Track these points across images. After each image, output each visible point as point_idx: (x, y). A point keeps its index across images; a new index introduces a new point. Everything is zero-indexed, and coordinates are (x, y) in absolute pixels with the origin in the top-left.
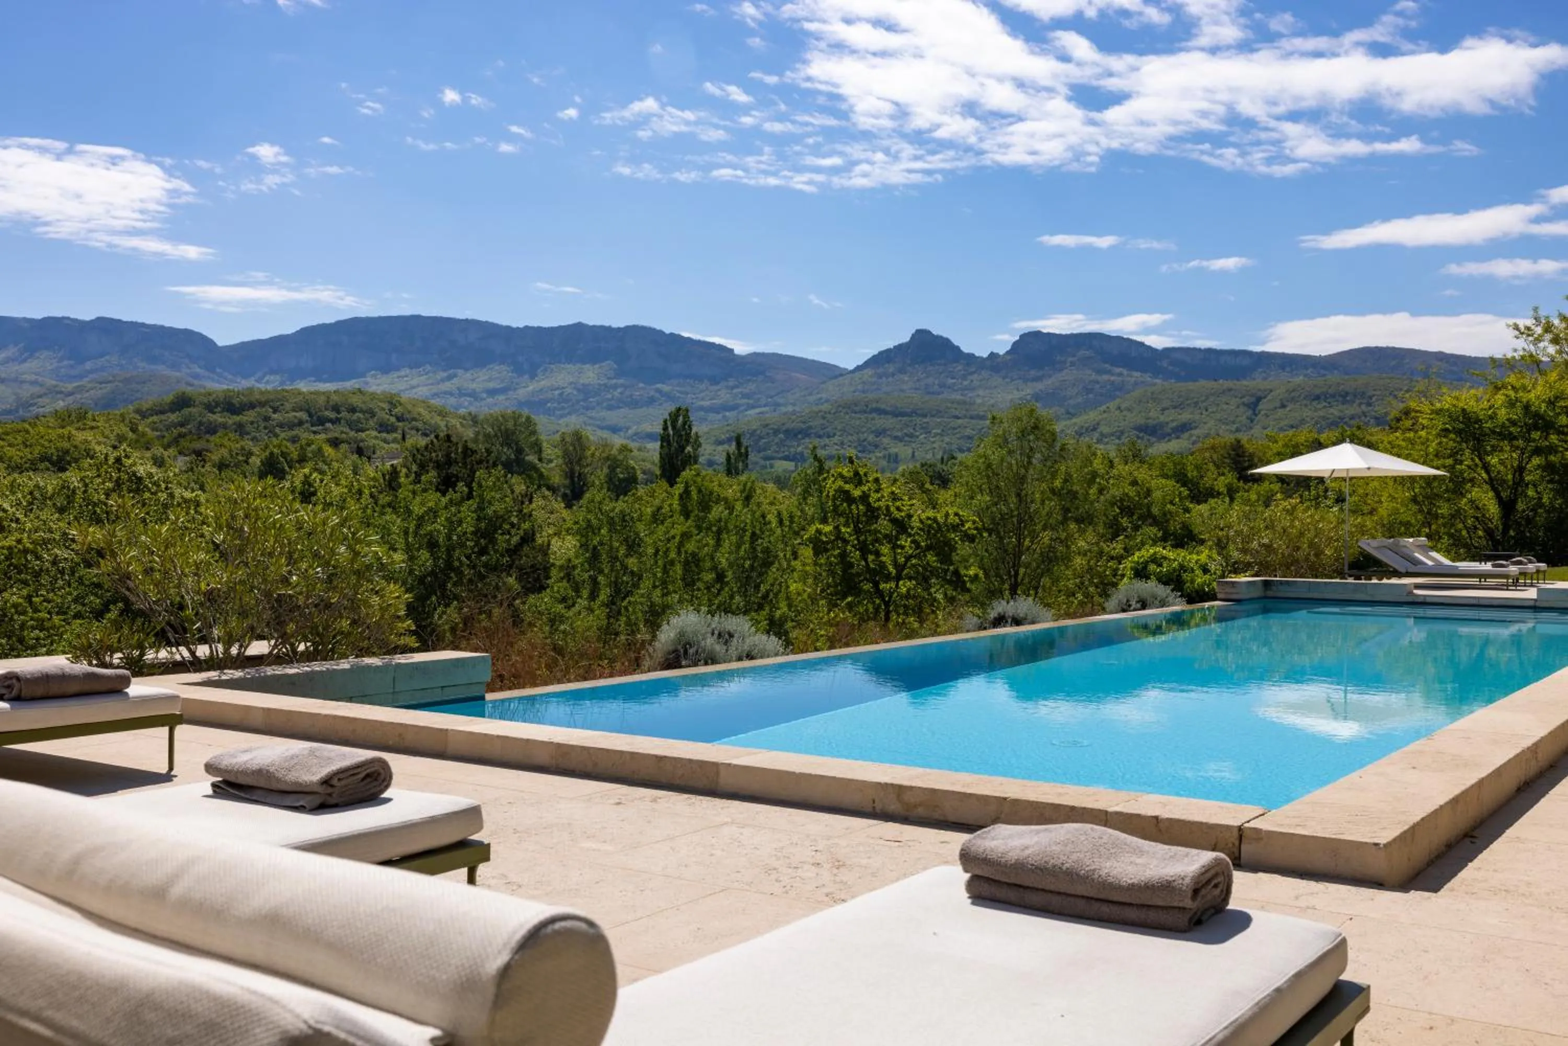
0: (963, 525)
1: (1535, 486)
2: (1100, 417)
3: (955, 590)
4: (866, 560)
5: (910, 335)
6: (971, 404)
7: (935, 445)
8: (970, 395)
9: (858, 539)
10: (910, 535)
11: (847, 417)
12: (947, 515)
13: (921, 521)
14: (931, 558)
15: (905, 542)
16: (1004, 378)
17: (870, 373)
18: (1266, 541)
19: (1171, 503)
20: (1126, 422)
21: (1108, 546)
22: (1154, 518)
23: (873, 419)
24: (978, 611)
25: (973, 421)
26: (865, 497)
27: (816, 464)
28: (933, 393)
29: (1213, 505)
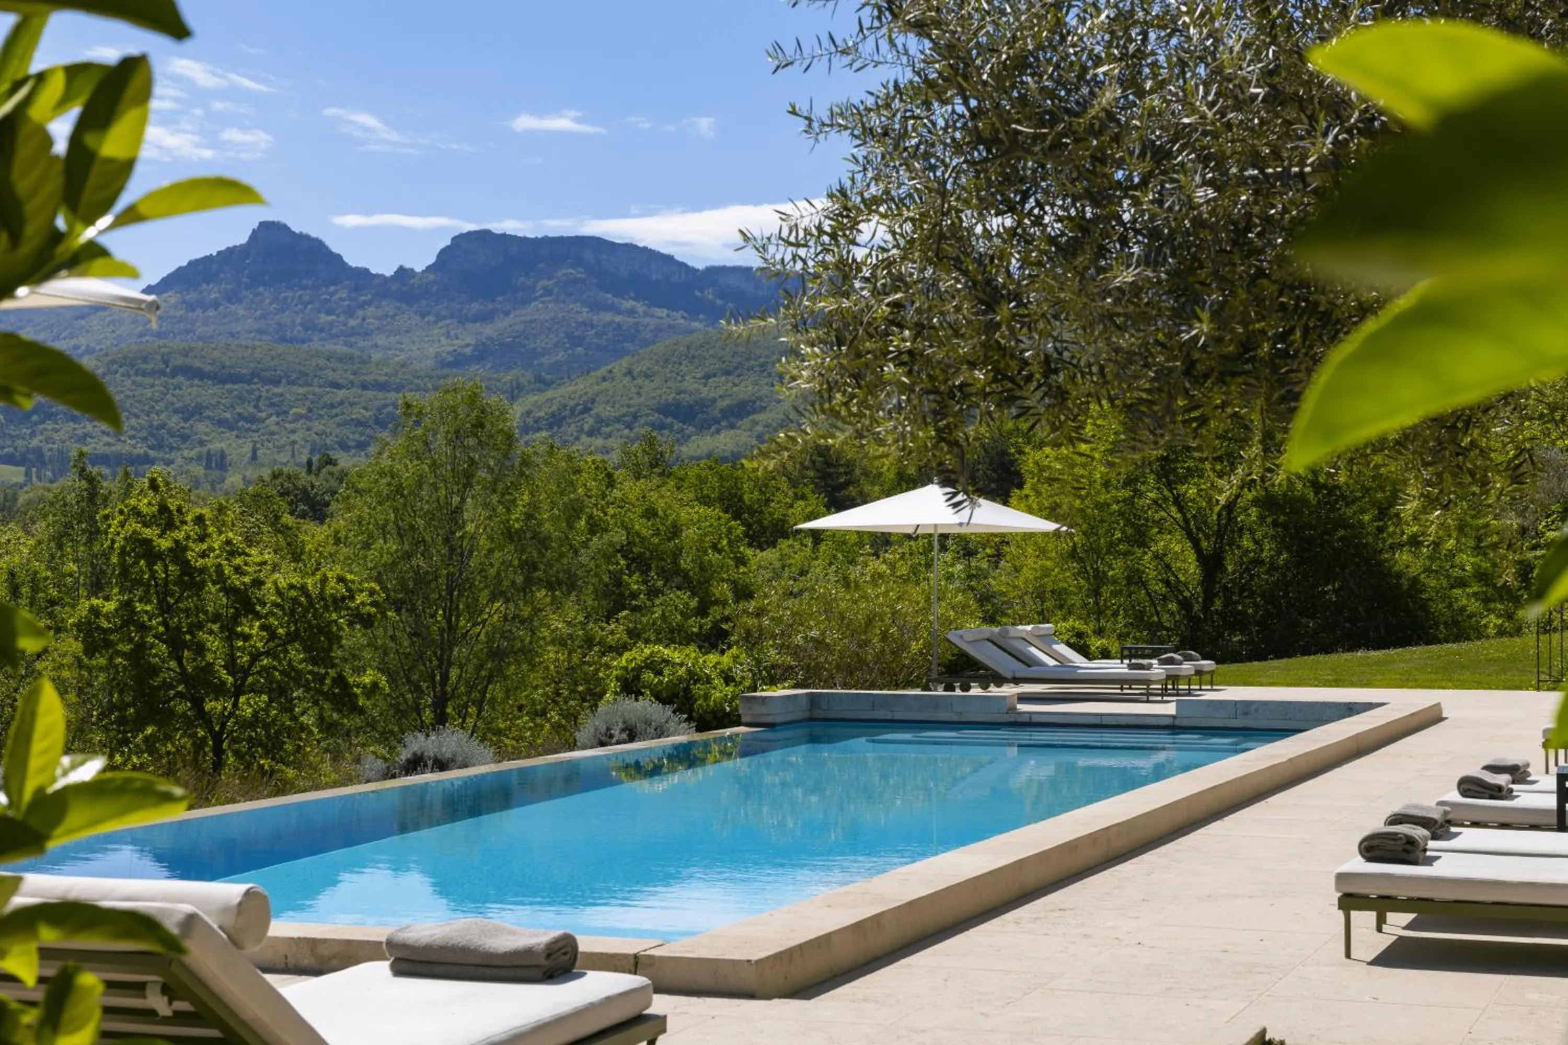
0: (352, 598)
1: (1252, 531)
2: (596, 388)
3: (339, 711)
4: (179, 660)
5: (249, 232)
6: (363, 362)
7: (293, 437)
8: (361, 344)
9: (165, 623)
10: (258, 616)
11: (128, 383)
12: (324, 580)
13: (279, 592)
14: (296, 654)
15: (252, 628)
16: (423, 316)
17: (173, 300)
18: (814, 633)
19: (715, 547)
20: (642, 399)
21: (602, 629)
22: (686, 576)
23: (178, 387)
24: (382, 751)
25: (369, 394)
26: (179, 550)
27: (84, 484)
28: (291, 341)
29: (786, 551)
